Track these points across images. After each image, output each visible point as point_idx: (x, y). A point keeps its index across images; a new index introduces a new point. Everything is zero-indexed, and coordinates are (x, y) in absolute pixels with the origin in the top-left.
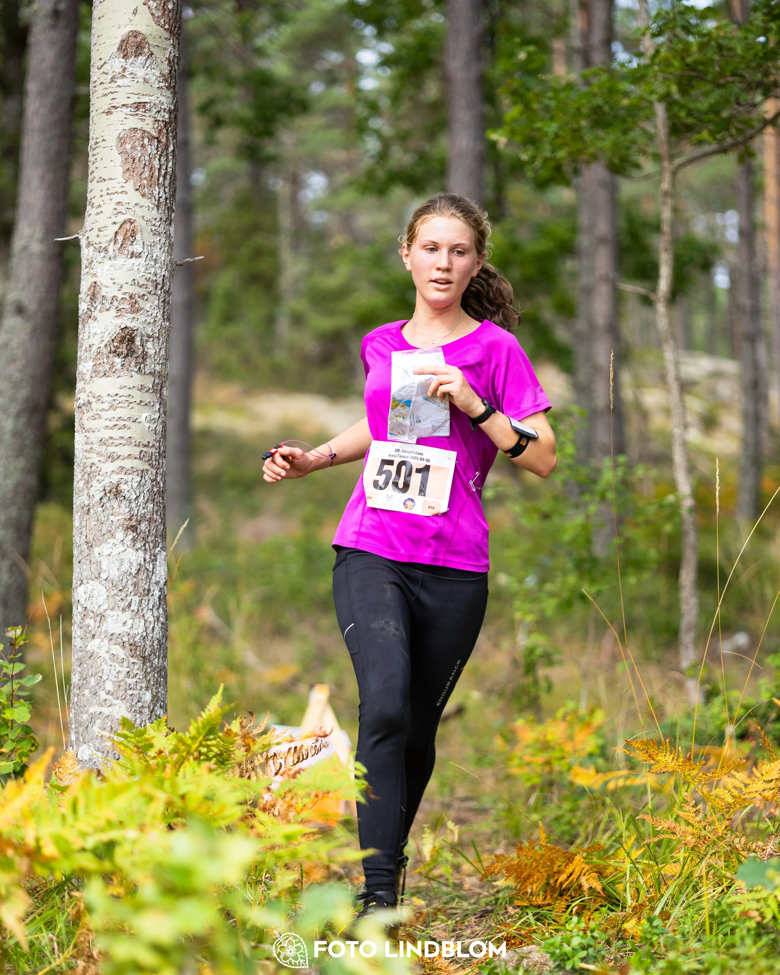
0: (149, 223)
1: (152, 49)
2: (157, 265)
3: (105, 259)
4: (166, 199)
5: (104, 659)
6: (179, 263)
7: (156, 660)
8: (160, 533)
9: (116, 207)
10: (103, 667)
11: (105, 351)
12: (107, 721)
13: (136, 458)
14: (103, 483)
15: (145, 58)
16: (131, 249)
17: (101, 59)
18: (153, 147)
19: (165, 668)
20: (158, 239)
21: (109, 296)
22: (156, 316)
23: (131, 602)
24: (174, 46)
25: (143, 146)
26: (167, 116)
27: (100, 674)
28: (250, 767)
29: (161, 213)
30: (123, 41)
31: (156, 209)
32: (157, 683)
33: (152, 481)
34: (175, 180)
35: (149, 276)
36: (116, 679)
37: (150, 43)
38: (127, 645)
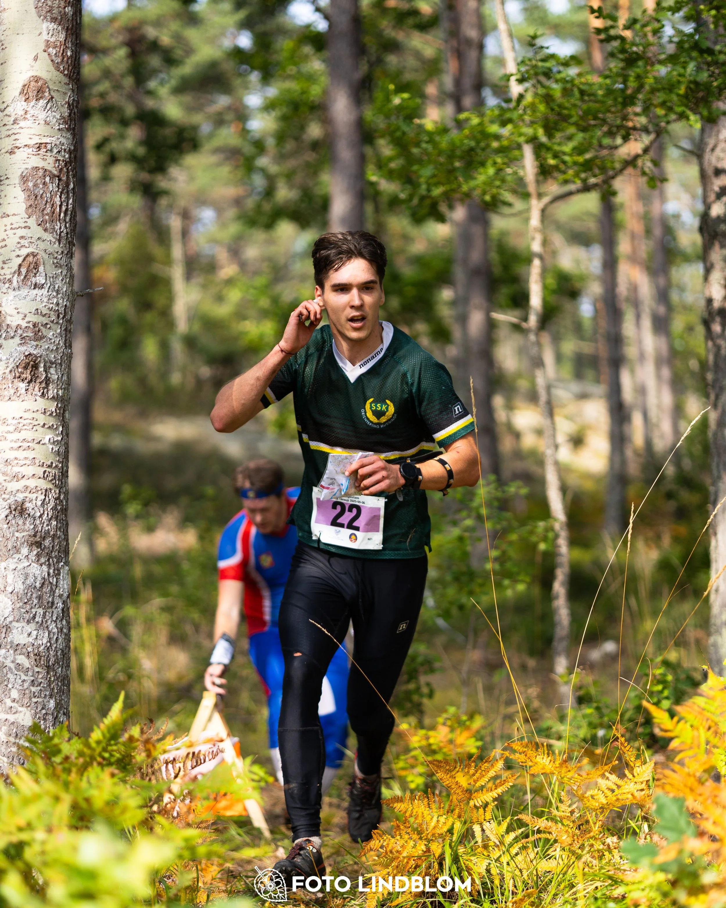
0: (51, 256)
1: (52, 93)
2: (59, 296)
3: (9, 290)
4: (67, 233)
5: (10, 669)
6: (80, 293)
7: (60, 669)
8: (63, 549)
9: (20, 241)
10: (8, 676)
11: (10, 377)
12: (12, 728)
13: (40, 478)
14: (9, 501)
15: (45, 101)
16: (33, 280)
17: (3, 102)
18: (54, 185)
19: (68, 677)
20: (60, 271)
21: (14, 324)
22: (59, 344)
23: (35, 614)
24: (73, 90)
25: (44, 184)
26: (67, 156)
27: (6, 683)
28: (150, 771)
29: (62, 247)
30: (24, 86)
31: (57, 243)
32: (61, 691)
33: (56, 499)
34: (75, 216)
35: (51, 306)
36: (21, 688)
37: (51, 87)
38: (32, 655)
